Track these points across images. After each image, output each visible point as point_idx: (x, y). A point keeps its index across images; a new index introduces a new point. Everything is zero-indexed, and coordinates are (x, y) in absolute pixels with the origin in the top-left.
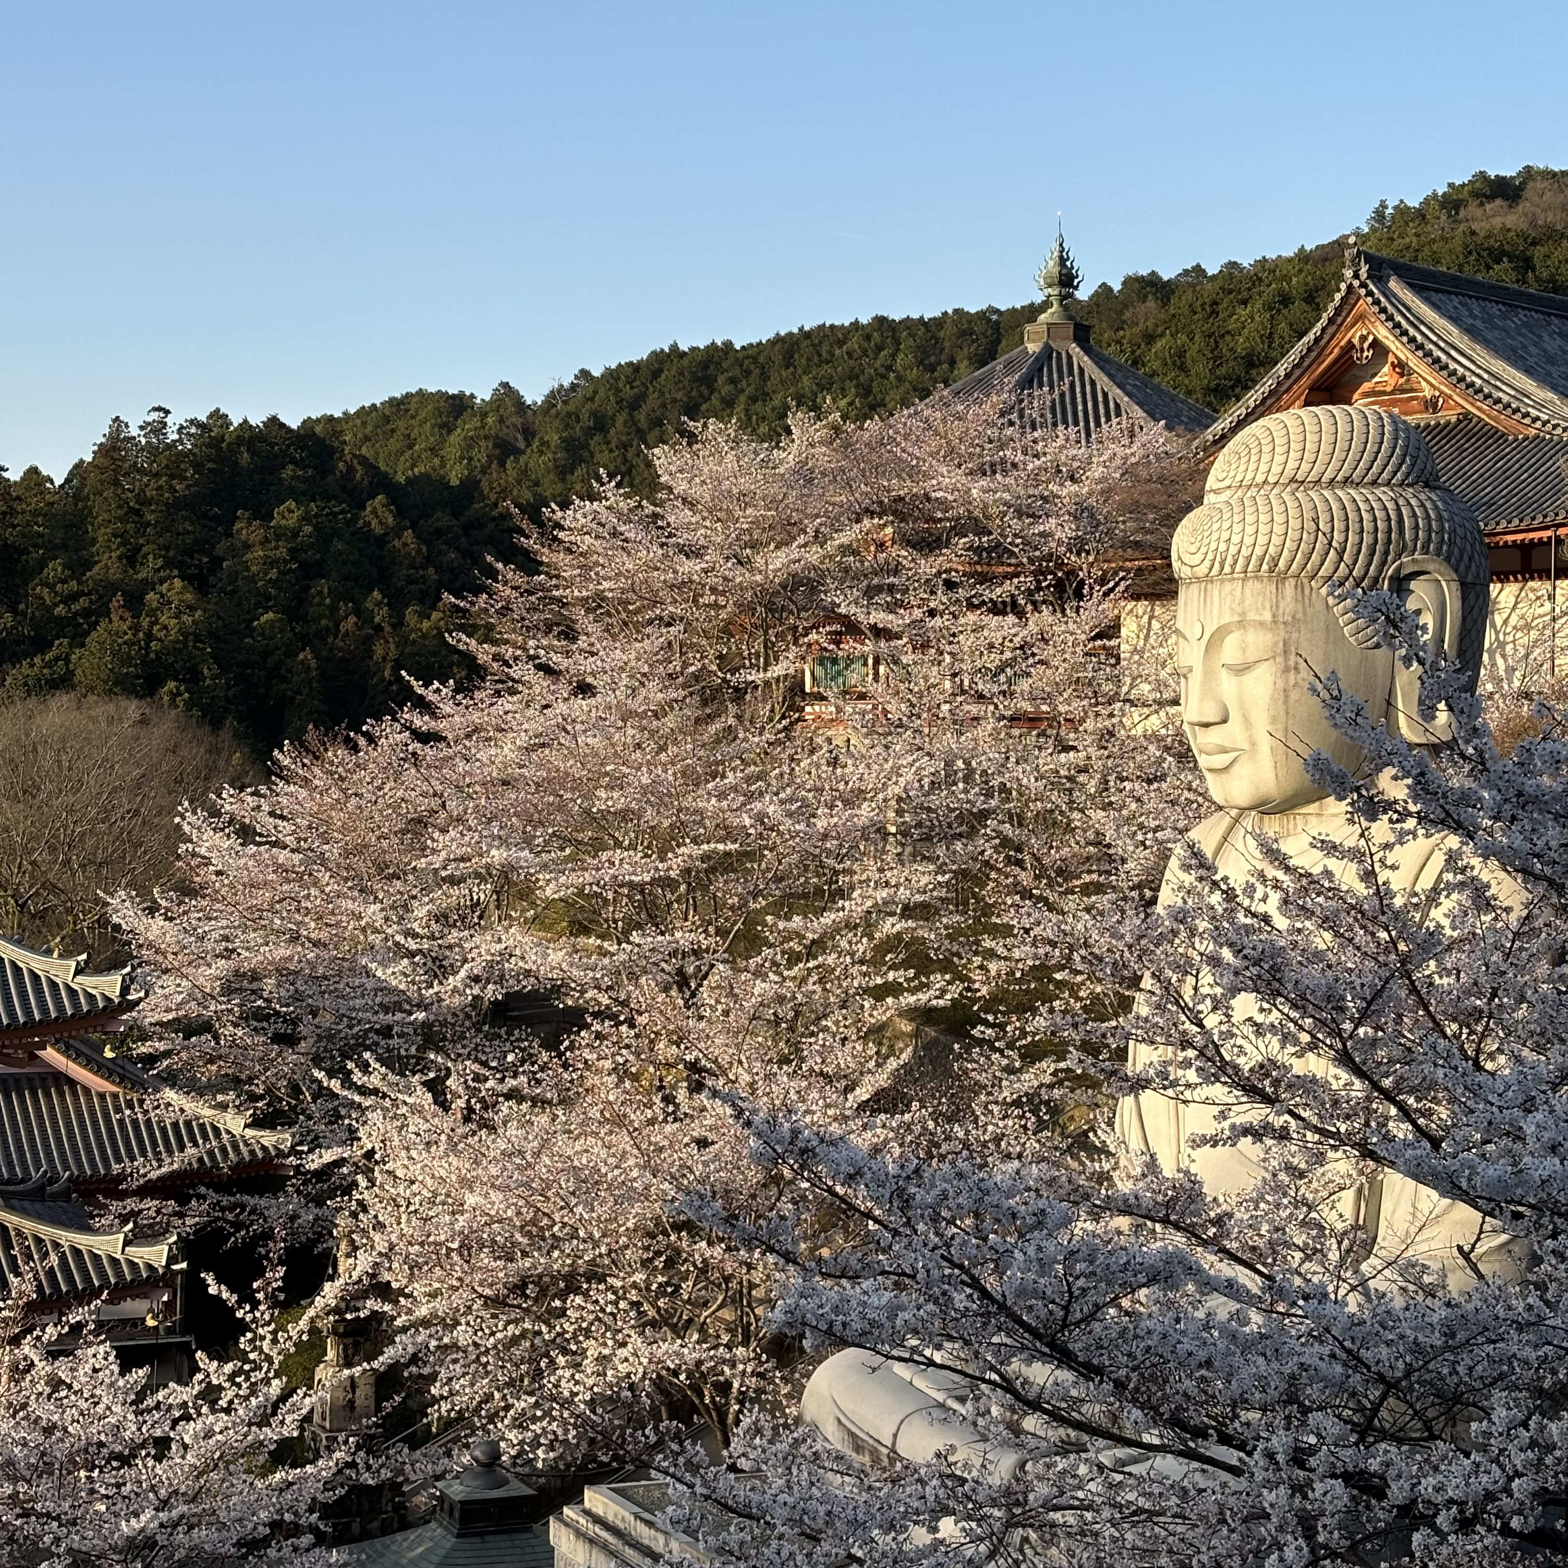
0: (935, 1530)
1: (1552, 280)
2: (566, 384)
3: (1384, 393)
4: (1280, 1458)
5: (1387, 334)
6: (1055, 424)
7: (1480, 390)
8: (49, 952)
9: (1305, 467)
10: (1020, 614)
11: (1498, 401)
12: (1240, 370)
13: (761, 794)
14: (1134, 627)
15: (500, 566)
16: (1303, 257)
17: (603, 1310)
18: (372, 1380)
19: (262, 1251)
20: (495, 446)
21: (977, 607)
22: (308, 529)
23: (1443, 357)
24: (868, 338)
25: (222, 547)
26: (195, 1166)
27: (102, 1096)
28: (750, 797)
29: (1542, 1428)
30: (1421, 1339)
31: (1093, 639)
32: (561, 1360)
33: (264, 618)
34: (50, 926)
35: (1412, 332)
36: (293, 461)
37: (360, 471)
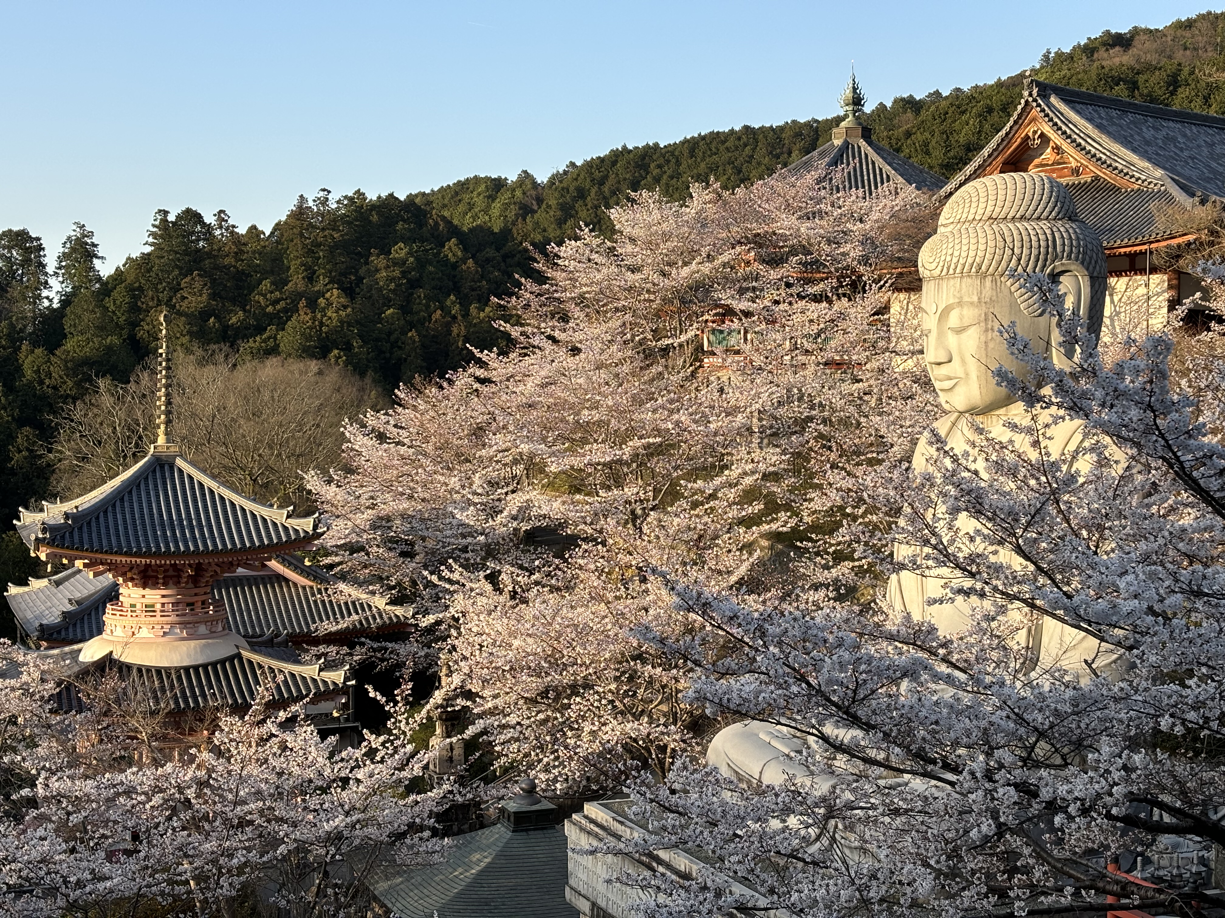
0: (784, 821)
1: (1150, 95)
2: (561, 171)
3: (1047, 165)
4: (979, 775)
5: (1048, 129)
6: (850, 188)
7: (1105, 162)
8: (271, 506)
9: (998, 210)
10: (830, 302)
11: (1116, 168)
12: (962, 153)
13: (678, 411)
14: (898, 309)
15: (523, 280)
16: (1000, 84)
17: (592, 705)
18: (462, 745)
19: (398, 674)
20: (520, 208)
21: (804, 298)
22: (411, 259)
23: (1083, 143)
24: (739, 139)
25: (362, 272)
26: (358, 626)
27: (304, 588)
28: (671, 412)
29: (1129, 758)
30: (1059, 707)
31: (874, 315)
32: (569, 734)
33: (388, 312)
34: (270, 492)
35: (1064, 128)
36: (404, 221)
37: (442, 225)
